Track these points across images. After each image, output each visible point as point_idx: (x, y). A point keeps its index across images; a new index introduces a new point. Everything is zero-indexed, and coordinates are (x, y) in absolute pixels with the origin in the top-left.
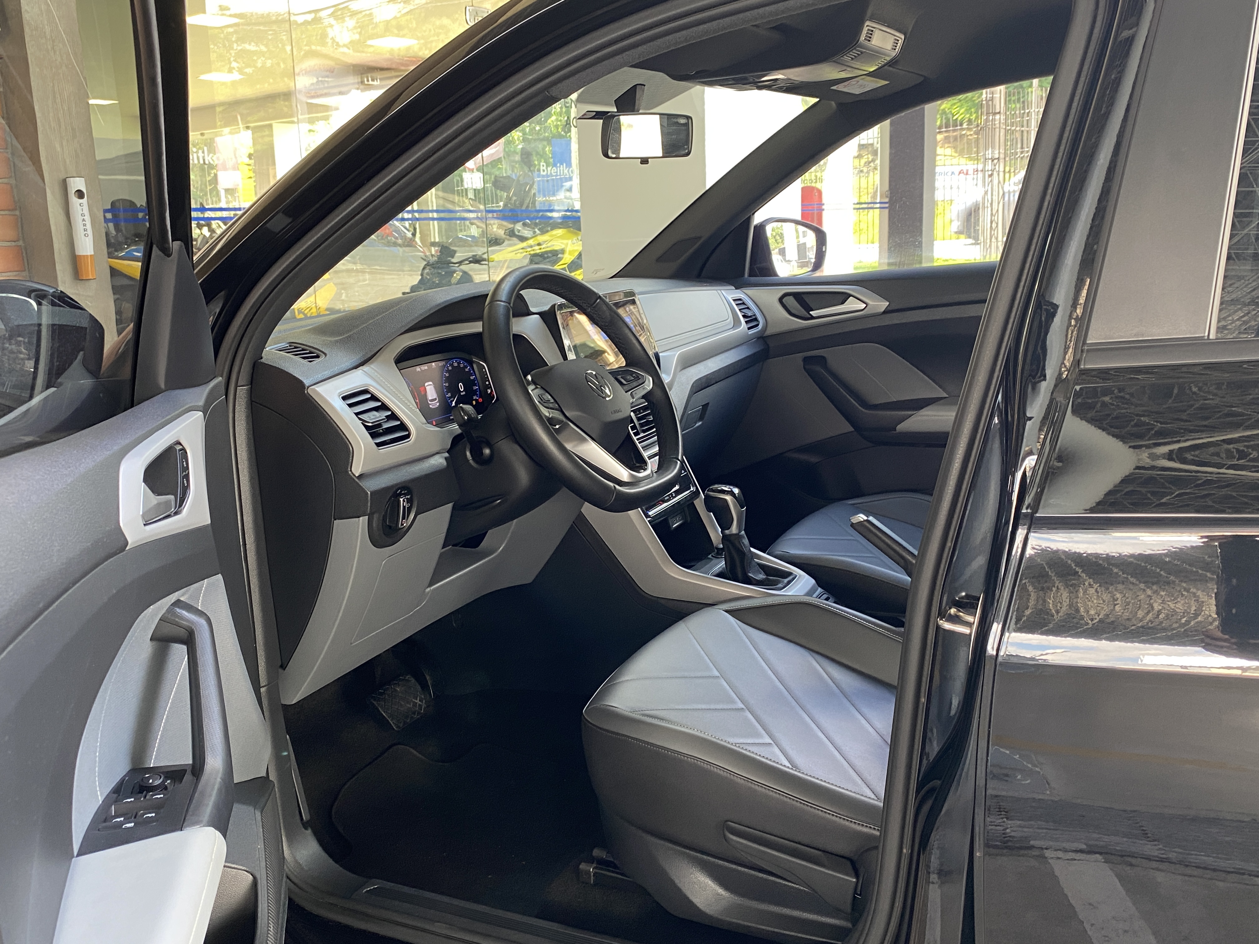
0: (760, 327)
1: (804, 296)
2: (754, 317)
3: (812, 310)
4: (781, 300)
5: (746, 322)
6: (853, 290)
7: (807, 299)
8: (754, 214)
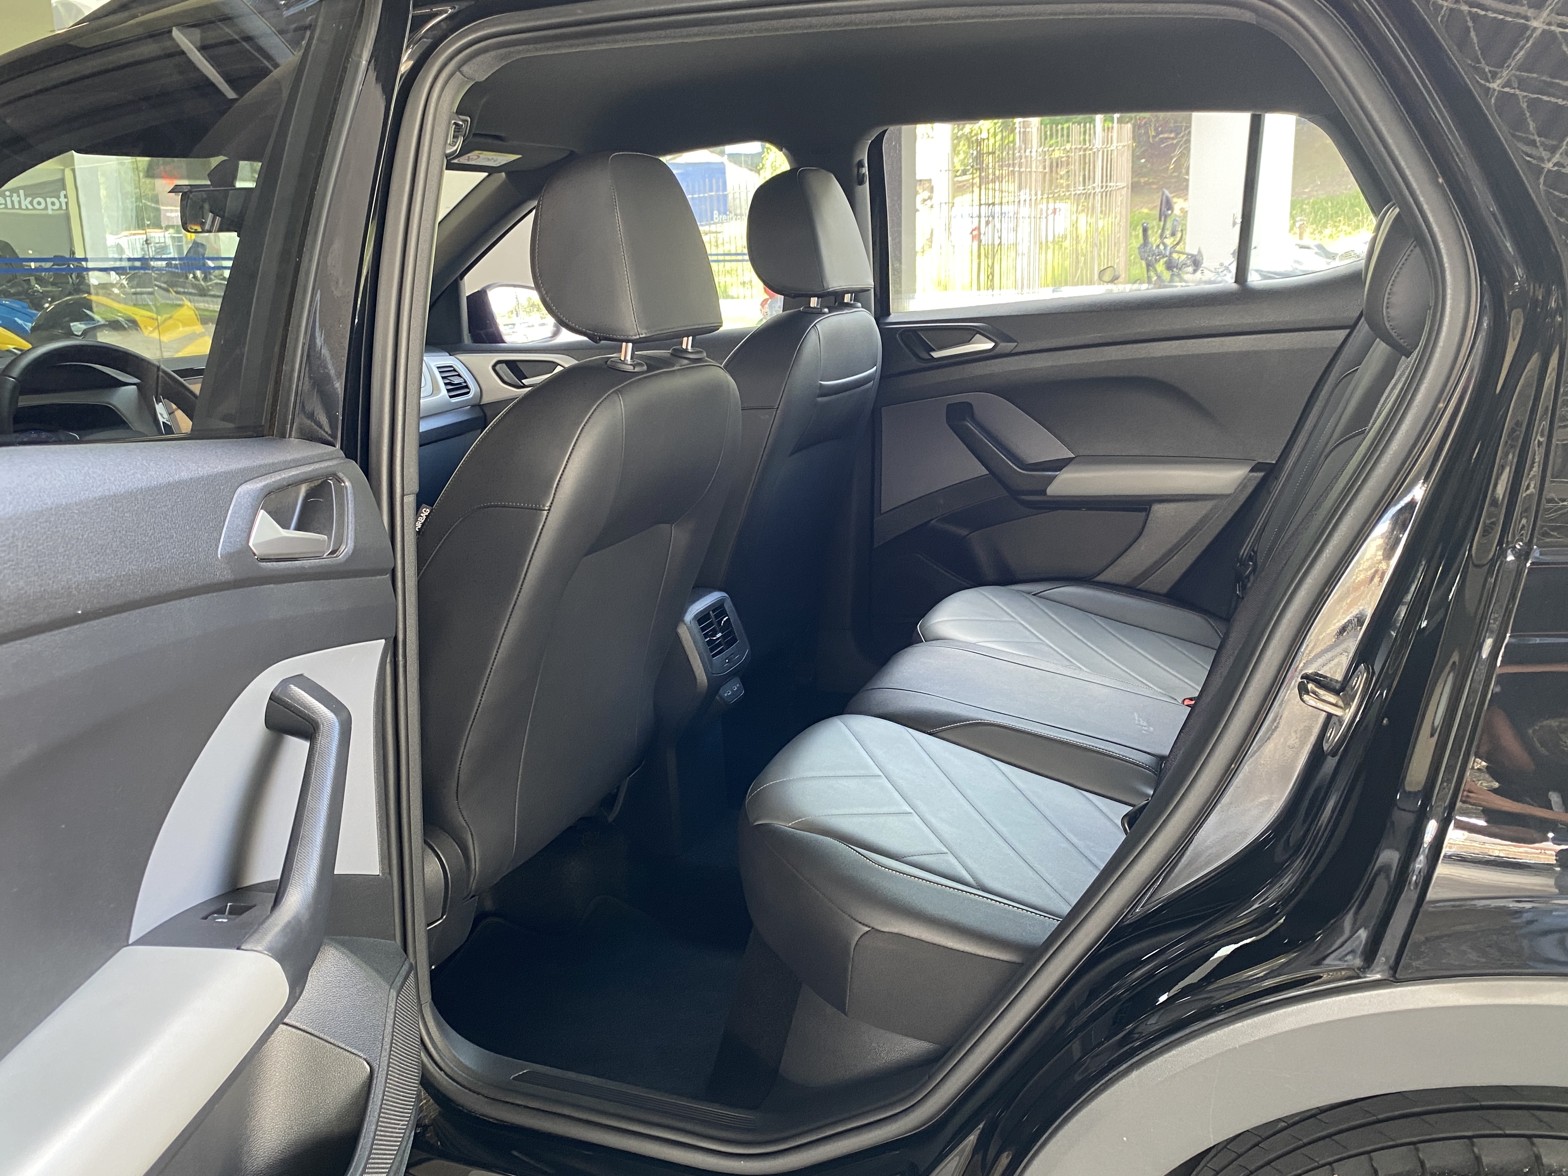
0: (471, 395)
1: (518, 364)
2: (465, 384)
3: (526, 378)
4: (494, 367)
5: (449, 391)
6: (560, 359)
7: (521, 366)
8: (462, 276)
